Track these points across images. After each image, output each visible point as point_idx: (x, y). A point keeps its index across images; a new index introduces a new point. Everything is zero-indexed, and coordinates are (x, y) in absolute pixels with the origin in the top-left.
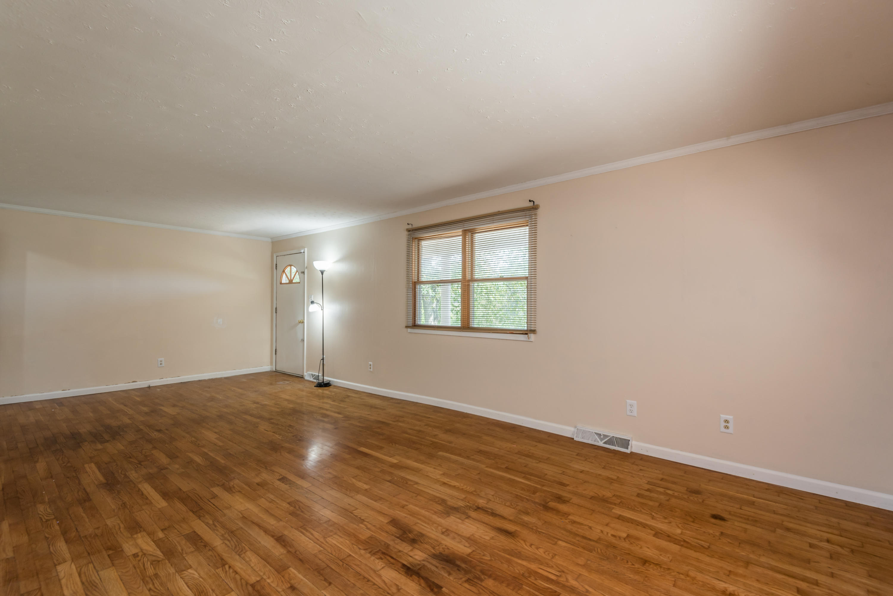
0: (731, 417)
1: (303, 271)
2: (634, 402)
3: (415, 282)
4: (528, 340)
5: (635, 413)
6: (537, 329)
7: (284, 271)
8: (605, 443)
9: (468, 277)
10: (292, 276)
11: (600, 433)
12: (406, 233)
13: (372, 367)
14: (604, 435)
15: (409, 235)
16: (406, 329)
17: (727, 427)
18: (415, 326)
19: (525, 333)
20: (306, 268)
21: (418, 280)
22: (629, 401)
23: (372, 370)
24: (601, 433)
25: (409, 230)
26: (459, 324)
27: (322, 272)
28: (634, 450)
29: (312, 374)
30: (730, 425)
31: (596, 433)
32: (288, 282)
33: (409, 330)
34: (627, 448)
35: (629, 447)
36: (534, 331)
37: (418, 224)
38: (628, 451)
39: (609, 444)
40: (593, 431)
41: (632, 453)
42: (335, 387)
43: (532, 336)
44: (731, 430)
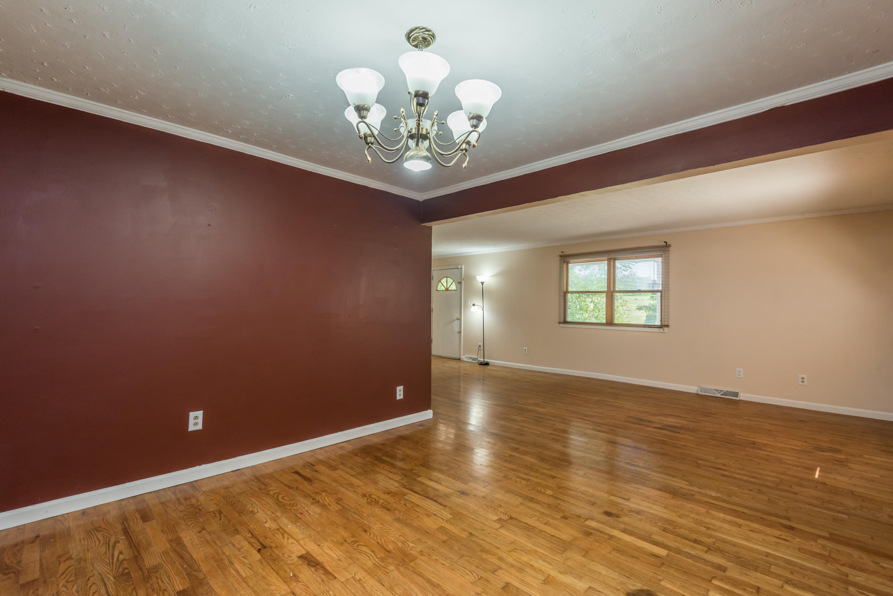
0: (806, 376)
1: (459, 281)
2: (741, 370)
3: (565, 292)
4: (663, 332)
5: (742, 376)
6: (671, 324)
7: (440, 281)
8: (721, 395)
9: (612, 289)
10: (448, 286)
11: (717, 389)
12: (559, 258)
13: (526, 351)
14: (720, 390)
15: (561, 259)
16: (558, 324)
17: (803, 382)
18: (565, 322)
19: (660, 327)
20: (463, 280)
21: (567, 291)
22: (738, 369)
23: (526, 353)
24: (719, 389)
25: (561, 256)
26: (604, 321)
27: (482, 283)
28: (742, 398)
29: (470, 357)
30: (805, 380)
31: (714, 389)
32: (444, 289)
33: (561, 325)
34: (737, 397)
35: (739, 396)
36: (667, 326)
37: (567, 252)
38: (738, 399)
39: (724, 395)
40: (713, 388)
41: (740, 400)
42: (494, 366)
43: (666, 329)
44: (805, 383)
